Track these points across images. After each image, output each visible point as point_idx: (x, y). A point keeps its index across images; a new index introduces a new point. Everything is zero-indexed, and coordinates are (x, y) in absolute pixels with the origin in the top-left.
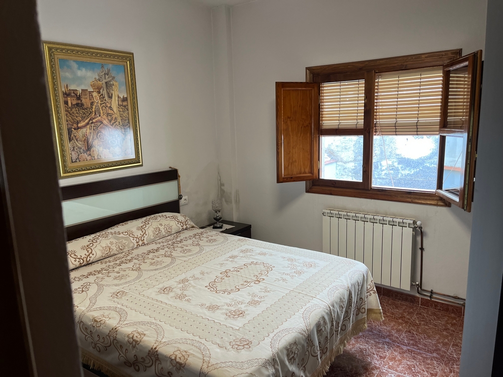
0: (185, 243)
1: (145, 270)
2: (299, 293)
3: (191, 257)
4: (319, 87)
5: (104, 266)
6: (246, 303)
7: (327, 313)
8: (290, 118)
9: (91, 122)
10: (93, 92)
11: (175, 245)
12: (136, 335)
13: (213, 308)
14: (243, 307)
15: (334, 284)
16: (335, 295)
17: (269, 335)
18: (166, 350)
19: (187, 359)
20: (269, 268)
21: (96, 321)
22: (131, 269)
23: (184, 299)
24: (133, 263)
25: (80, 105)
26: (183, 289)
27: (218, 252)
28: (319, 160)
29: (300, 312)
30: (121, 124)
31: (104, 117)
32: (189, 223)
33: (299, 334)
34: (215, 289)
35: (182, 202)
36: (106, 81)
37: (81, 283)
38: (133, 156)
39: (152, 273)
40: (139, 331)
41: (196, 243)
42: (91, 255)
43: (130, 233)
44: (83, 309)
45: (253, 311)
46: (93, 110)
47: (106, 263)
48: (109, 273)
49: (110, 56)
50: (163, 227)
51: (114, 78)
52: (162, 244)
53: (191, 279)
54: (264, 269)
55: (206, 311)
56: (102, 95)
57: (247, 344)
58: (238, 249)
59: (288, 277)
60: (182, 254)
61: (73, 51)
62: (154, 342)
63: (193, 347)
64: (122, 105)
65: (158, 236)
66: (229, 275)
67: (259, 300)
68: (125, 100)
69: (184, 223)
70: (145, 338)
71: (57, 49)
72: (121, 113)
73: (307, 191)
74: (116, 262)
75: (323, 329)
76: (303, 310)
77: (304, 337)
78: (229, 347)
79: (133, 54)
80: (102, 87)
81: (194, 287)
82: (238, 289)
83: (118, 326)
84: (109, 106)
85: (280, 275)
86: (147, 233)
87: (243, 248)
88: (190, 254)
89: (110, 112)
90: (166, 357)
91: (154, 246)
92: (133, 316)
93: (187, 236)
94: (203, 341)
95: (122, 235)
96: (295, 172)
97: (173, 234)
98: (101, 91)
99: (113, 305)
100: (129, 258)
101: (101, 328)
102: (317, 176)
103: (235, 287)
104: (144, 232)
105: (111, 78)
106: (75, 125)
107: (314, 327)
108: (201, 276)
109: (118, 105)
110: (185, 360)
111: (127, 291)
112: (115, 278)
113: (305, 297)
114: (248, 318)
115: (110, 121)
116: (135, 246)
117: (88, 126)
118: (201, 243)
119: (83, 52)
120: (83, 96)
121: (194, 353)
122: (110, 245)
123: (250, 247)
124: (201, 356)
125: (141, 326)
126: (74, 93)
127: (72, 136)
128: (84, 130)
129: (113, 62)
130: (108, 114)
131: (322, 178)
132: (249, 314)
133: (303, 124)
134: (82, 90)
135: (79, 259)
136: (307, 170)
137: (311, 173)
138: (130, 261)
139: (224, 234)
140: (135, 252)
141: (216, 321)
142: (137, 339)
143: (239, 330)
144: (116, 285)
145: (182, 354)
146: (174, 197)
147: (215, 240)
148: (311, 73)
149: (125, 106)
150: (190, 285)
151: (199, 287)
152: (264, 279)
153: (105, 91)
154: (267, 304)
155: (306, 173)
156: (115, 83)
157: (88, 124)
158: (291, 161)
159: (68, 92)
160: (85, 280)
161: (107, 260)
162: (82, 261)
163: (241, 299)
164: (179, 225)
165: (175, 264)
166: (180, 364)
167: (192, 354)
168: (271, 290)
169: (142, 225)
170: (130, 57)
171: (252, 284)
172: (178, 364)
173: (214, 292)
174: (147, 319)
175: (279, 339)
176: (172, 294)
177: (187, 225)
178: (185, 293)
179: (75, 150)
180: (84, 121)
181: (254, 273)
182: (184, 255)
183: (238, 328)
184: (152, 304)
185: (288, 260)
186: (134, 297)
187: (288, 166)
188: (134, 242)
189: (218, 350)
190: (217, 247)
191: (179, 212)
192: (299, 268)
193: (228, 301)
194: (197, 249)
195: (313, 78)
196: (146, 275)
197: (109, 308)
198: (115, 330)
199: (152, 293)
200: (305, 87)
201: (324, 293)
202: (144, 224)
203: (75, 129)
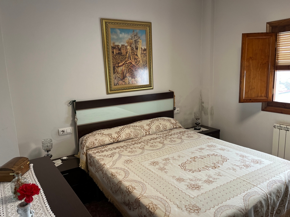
0: (173, 136)
1: (146, 150)
2: (244, 181)
3: (175, 145)
4: (276, 36)
5: (125, 144)
6: (202, 181)
7: (264, 200)
8: (252, 58)
9: (126, 63)
10: (127, 46)
11: (167, 137)
12: (130, 188)
13: (180, 180)
14: (200, 183)
15: (274, 179)
16: (274, 187)
17: (214, 207)
18: (145, 201)
19: (155, 211)
20: (224, 160)
21: (112, 175)
22: (139, 148)
23: (164, 171)
24: (141, 144)
25: (120, 53)
26: (165, 164)
27: (193, 144)
28: (273, 88)
29: (242, 194)
30: (142, 64)
31: (133, 60)
32: (178, 124)
33: (238, 211)
34: (185, 168)
35: (176, 111)
36: (135, 39)
37: (112, 152)
38: (148, 83)
39: (150, 152)
40: (133, 186)
41: (180, 137)
42: (119, 137)
43: (142, 127)
44: (108, 167)
45: (206, 188)
46: (127, 56)
47: (127, 142)
48: (127, 148)
49: (138, 25)
50: (162, 125)
51: (139, 37)
52: (160, 135)
53: (171, 159)
54: (221, 160)
55: (175, 181)
56: (132, 47)
57: (197, 210)
58: (206, 144)
59: (238, 169)
60: (170, 143)
61: (118, 23)
62: (139, 194)
63: (161, 203)
64: (143, 53)
65: (158, 131)
66: (196, 160)
67: (213, 180)
68: (145, 50)
69: (175, 124)
70: (135, 191)
71: (109, 23)
72: (142, 58)
73: (263, 110)
74: (132, 143)
75: (260, 211)
76: (244, 194)
77: (242, 214)
78: (184, 209)
79: (151, 23)
80: (132, 43)
81: (172, 164)
82: (200, 170)
83: (122, 180)
84: (136, 54)
85: (232, 165)
86: (152, 128)
87: (210, 144)
88: (175, 143)
89: (136, 57)
90: (144, 205)
91: (155, 136)
92: (132, 176)
93: (176, 132)
94: (168, 201)
95: (137, 128)
96: (254, 96)
97: (168, 130)
98: (132, 45)
99: (123, 167)
100: (140, 141)
101: (114, 179)
102: (271, 100)
103: (198, 169)
104: (150, 127)
105: (138, 38)
106: (117, 65)
107: (251, 208)
108: (177, 158)
109: (141, 53)
110: (154, 211)
111: (133, 161)
112: (129, 152)
113: (248, 184)
114: (202, 191)
115: (136, 63)
116: (145, 135)
117: (124, 66)
118: (183, 137)
119: (123, 24)
120: (122, 49)
121: (160, 207)
122: (130, 133)
123: (214, 144)
124: (164, 211)
125: (135, 183)
126: (117, 47)
127: (115, 71)
128: (122, 67)
129: (140, 28)
130: (135, 59)
131: (275, 101)
132: (203, 189)
133: (262, 62)
134: (122, 45)
135: (113, 138)
136: (263, 95)
137: (266, 97)
138: (140, 143)
139: (199, 134)
140: (144, 138)
141: (180, 189)
142: (130, 190)
143: (194, 198)
144: (128, 156)
145: (153, 206)
146: (171, 108)
147: (192, 137)
148: (270, 26)
149: (145, 54)
150: (170, 163)
151: (175, 164)
152: (219, 167)
153: (134, 45)
154: (217, 184)
155: (262, 97)
156: (140, 41)
157: (124, 64)
158: (251, 88)
159: (114, 46)
160: (114, 151)
161: (128, 141)
162: (114, 140)
163: (199, 177)
164: (171, 125)
165: (164, 148)
166: (151, 213)
167: (159, 208)
168: (223, 175)
169: (150, 123)
170: (150, 25)
171: (210, 169)
172: (150, 212)
173: (183, 170)
174: (139, 179)
175: (222, 211)
176: (157, 166)
177: (177, 126)
178: (166, 167)
179: (117, 79)
180: (122, 63)
181: (213, 162)
182: (171, 143)
183: (193, 197)
184: (144, 171)
185: (240, 156)
186: (136, 165)
187: (248, 91)
188: (144, 132)
189: (176, 209)
190: (192, 141)
191: (173, 117)
192: (247, 163)
193: (191, 177)
194: (180, 141)
195: (272, 29)
196: (146, 152)
197: (121, 169)
198: (120, 182)
199: (146, 164)
200: (265, 36)
201: (264, 184)
202: (151, 122)
203: (117, 67)
